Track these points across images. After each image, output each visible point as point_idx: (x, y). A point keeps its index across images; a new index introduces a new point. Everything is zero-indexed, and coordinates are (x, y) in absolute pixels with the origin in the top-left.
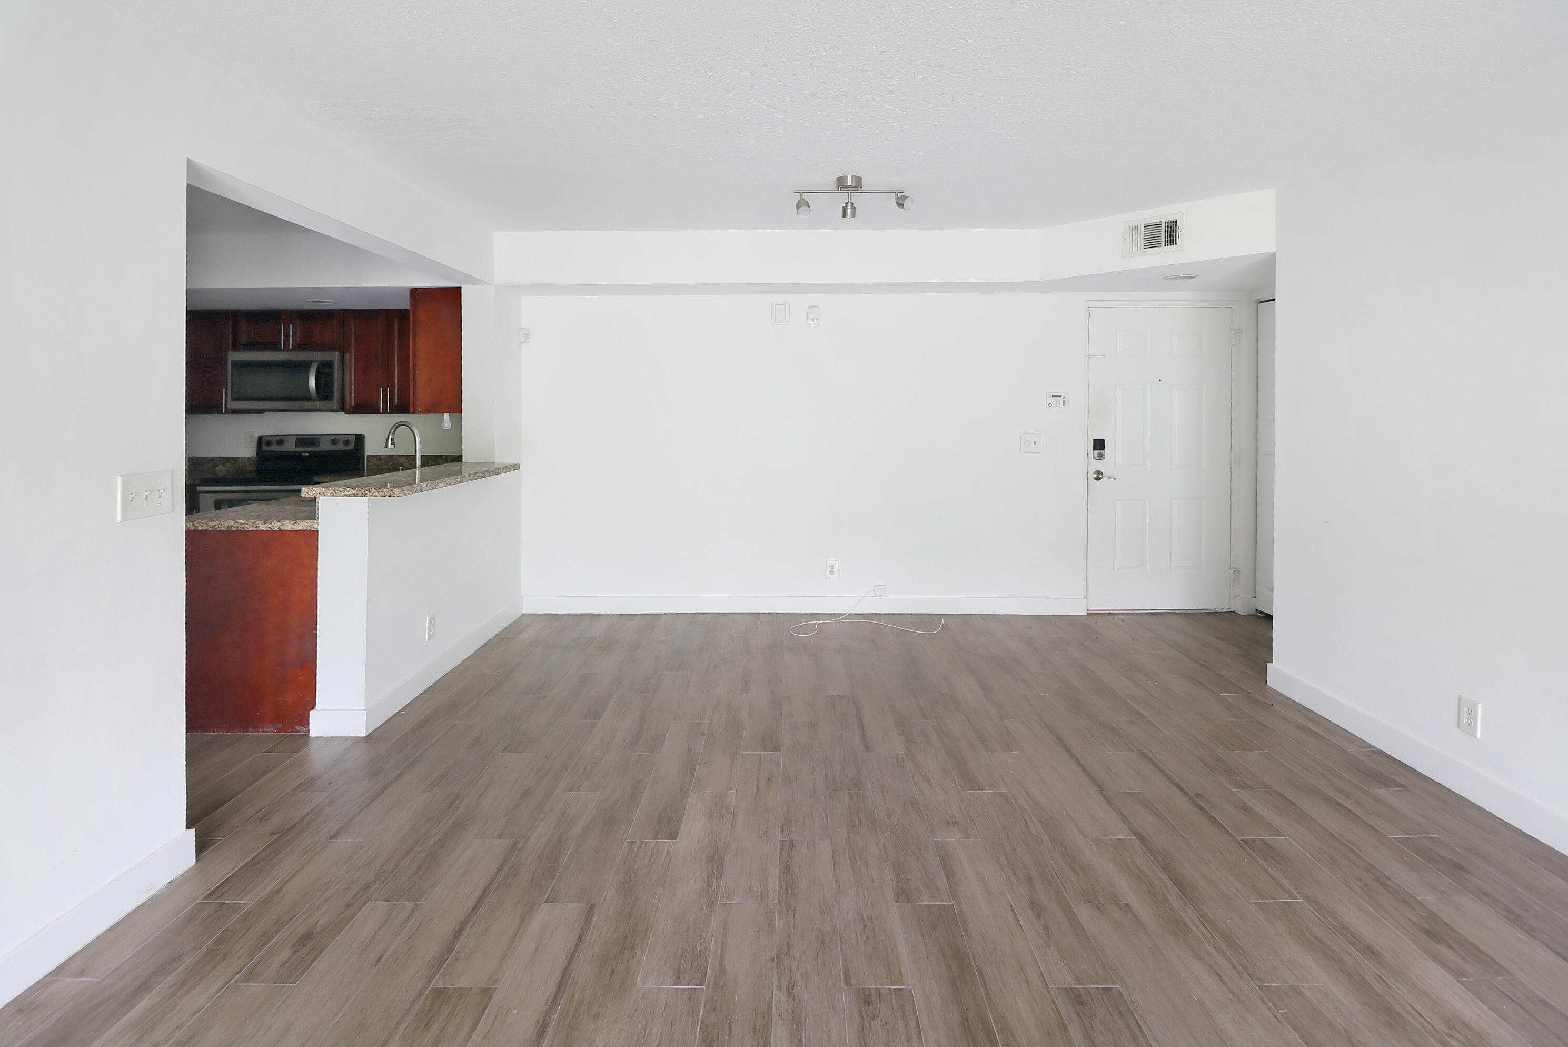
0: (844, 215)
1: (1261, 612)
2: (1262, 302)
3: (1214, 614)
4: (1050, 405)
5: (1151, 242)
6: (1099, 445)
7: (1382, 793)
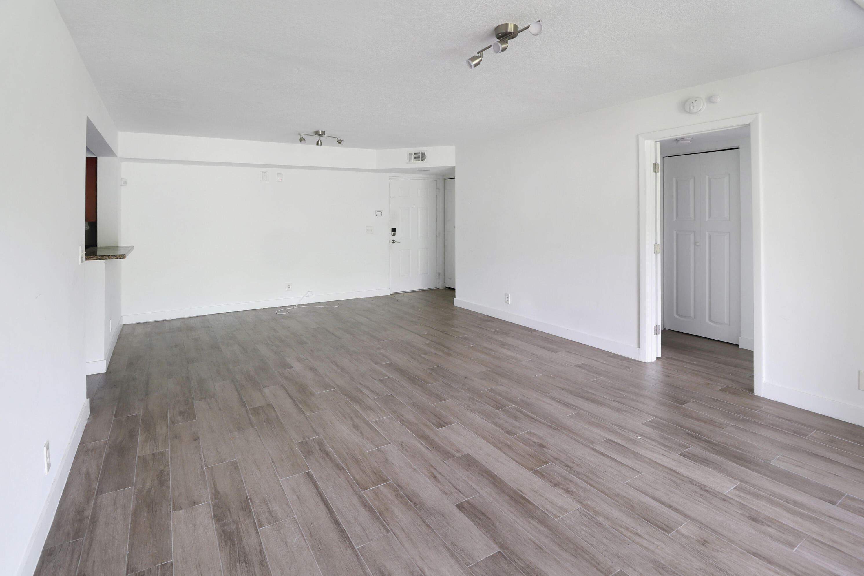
0: (318, 144)
1: (447, 287)
2: (446, 179)
3: (432, 290)
4: (377, 215)
5: (417, 159)
6: (394, 230)
7: (488, 323)
